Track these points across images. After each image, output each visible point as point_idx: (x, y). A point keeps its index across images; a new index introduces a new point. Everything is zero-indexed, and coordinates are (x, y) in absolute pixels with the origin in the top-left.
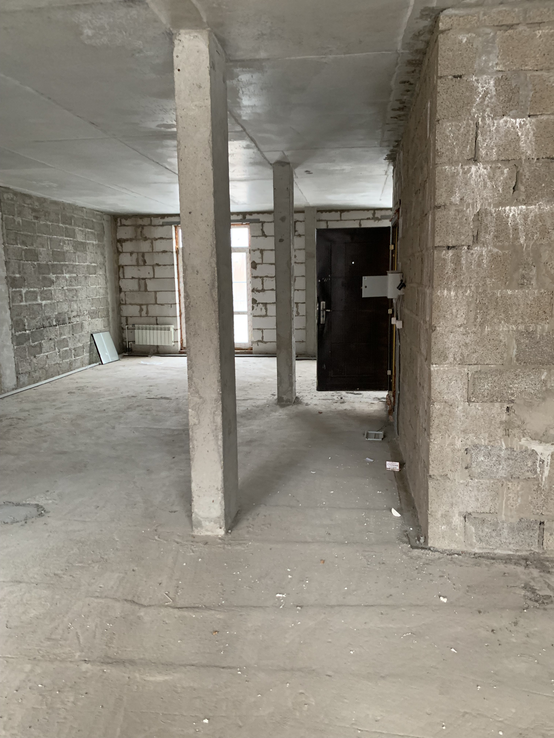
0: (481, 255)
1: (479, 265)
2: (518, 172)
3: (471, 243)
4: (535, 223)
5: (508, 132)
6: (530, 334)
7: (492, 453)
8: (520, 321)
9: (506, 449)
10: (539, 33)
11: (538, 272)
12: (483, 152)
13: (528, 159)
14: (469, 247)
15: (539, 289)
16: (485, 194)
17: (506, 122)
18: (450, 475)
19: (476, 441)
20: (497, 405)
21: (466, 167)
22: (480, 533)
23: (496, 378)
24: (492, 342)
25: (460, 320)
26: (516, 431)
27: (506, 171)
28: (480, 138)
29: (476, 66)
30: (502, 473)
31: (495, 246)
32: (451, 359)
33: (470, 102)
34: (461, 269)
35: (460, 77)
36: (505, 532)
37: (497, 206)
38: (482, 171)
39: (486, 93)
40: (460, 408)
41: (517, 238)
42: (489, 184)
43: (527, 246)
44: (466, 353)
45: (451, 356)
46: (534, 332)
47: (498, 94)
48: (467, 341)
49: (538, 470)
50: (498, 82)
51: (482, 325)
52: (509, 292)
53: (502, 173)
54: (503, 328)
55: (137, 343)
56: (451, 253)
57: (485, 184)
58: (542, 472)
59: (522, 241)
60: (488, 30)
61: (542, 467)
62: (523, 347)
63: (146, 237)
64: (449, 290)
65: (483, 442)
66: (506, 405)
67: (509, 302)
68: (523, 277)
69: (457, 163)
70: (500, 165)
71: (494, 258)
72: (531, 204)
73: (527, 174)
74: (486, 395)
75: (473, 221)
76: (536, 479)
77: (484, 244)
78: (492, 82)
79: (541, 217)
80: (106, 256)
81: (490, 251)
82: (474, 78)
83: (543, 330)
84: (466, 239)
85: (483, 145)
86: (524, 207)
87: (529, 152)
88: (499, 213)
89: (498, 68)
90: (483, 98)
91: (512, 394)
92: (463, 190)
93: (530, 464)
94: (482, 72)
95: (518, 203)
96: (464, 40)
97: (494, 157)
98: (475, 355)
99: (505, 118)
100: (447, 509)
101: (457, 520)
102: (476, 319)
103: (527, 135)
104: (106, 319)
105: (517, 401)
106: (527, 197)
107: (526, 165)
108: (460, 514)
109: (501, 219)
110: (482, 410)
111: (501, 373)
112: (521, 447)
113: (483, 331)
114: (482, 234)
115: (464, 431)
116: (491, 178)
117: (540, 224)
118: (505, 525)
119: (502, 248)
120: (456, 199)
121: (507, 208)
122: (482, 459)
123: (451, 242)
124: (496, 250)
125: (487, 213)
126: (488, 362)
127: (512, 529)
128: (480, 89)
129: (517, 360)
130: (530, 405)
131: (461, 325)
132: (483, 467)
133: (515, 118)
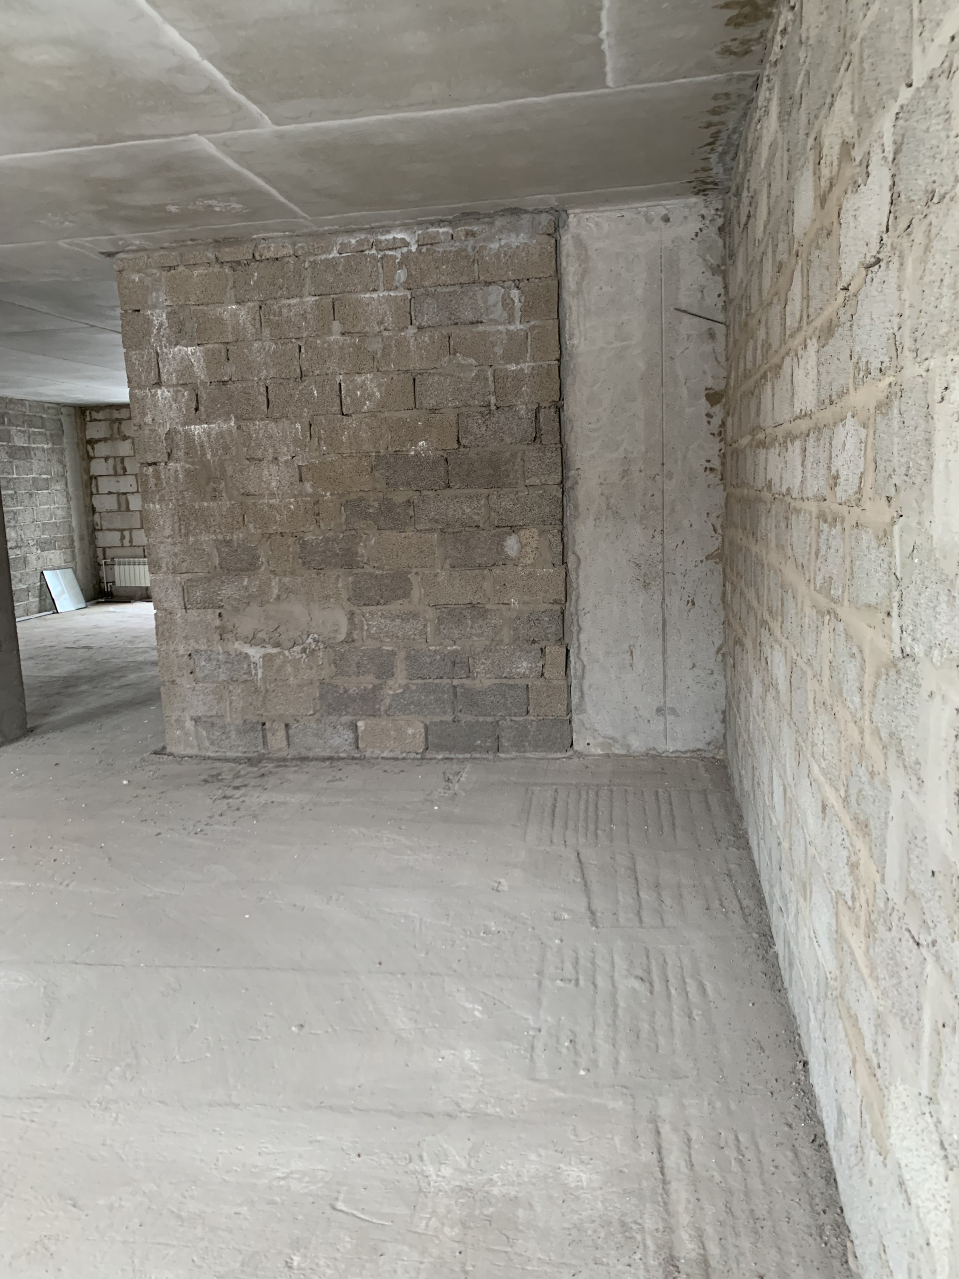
0: (176, 471)
1: (176, 479)
2: (197, 395)
3: (166, 460)
4: (216, 439)
5: (182, 358)
6: (228, 543)
7: (212, 657)
8: (218, 531)
9: (224, 652)
10: (196, 273)
11: (226, 485)
12: (164, 377)
13: (203, 383)
14: (166, 463)
15: (230, 500)
16: (172, 414)
17: (180, 350)
18: (178, 680)
19: (197, 647)
20: (210, 611)
21: (153, 391)
22: (211, 736)
23: (205, 586)
24: (197, 552)
25: (168, 532)
26: (229, 636)
27: (186, 394)
28: (161, 365)
29: (150, 303)
30: (223, 677)
31: (186, 462)
32: (164, 569)
33: (149, 334)
34: (162, 483)
35: (139, 311)
36: (233, 735)
37: (184, 425)
38: (167, 394)
39: (161, 325)
40: (179, 615)
41: (204, 455)
42: (174, 405)
43: (214, 461)
44: (177, 562)
45: (164, 565)
46: (231, 541)
47: (170, 327)
48: (176, 551)
49: (254, 672)
50: (168, 314)
51: (187, 535)
52: (206, 504)
53: (183, 395)
54: (204, 537)
55: (118, 584)
56: (151, 469)
57: (171, 405)
58: (256, 674)
59: (209, 457)
60: (155, 271)
61: (255, 668)
62: (224, 555)
63: (125, 436)
64: (154, 503)
65: (203, 648)
66: (218, 611)
67: (206, 513)
68: (215, 490)
69: (144, 387)
70: (180, 388)
71: (188, 473)
72: (211, 423)
73: (205, 396)
74: (198, 600)
75: (166, 439)
76: (252, 681)
77: (177, 460)
78: (164, 316)
79: (221, 435)
80: (68, 464)
81: (183, 467)
82: (149, 312)
83: (238, 539)
84: (161, 457)
85: (164, 371)
86: (206, 426)
87: (203, 377)
88: (186, 432)
89: (167, 303)
90: (159, 330)
91: (221, 600)
92: (153, 412)
93: (245, 666)
94: (154, 307)
95: (201, 422)
96: (137, 280)
97: (174, 382)
98: (185, 564)
99: (178, 347)
100: (180, 714)
101: (189, 725)
102: (180, 530)
103: (199, 361)
104: (69, 551)
105: (226, 607)
106: (208, 416)
107: (201, 388)
108: (192, 719)
109: (188, 436)
110: (198, 616)
111: (209, 581)
112: (236, 650)
113: (188, 541)
114: (174, 451)
115: (186, 638)
116: (175, 401)
117: (222, 441)
118: (232, 728)
119: (193, 463)
120: (148, 419)
121: (193, 427)
122: (204, 663)
123: (151, 460)
124: (188, 466)
125: (177, 432)
126: (196, 570)
127: (239, 732)
128: (156, 322)
129: (221, 568)
130: (236, 610)
131: (169, 537)
132: (206, 672)
133: (187, 347)
